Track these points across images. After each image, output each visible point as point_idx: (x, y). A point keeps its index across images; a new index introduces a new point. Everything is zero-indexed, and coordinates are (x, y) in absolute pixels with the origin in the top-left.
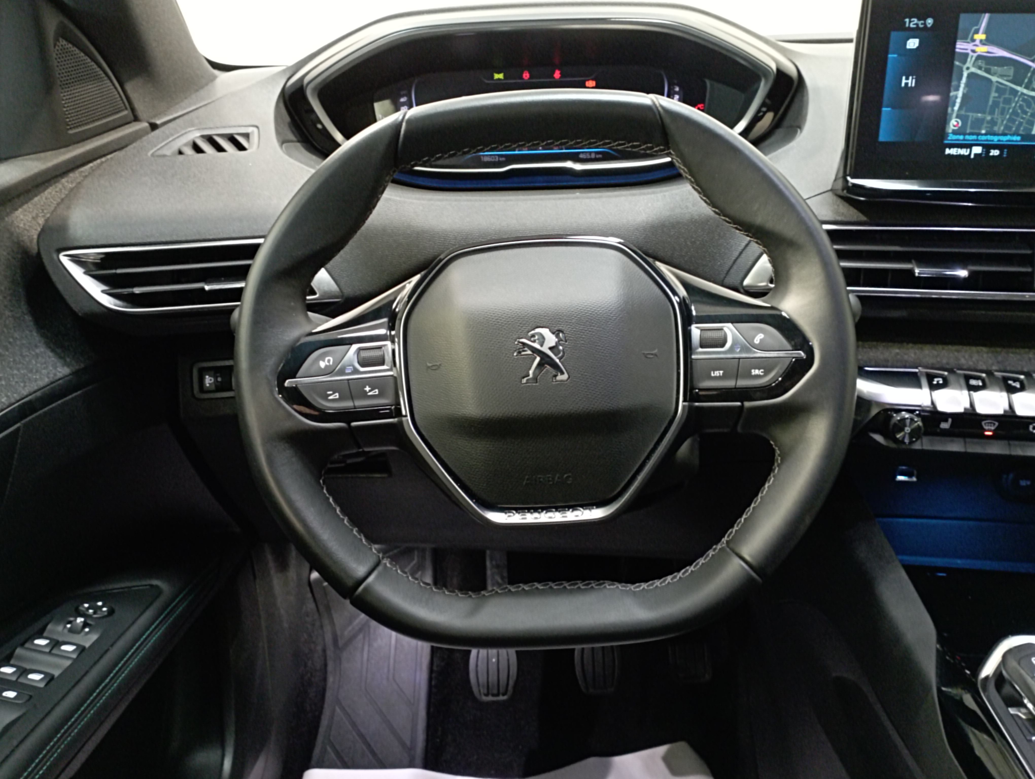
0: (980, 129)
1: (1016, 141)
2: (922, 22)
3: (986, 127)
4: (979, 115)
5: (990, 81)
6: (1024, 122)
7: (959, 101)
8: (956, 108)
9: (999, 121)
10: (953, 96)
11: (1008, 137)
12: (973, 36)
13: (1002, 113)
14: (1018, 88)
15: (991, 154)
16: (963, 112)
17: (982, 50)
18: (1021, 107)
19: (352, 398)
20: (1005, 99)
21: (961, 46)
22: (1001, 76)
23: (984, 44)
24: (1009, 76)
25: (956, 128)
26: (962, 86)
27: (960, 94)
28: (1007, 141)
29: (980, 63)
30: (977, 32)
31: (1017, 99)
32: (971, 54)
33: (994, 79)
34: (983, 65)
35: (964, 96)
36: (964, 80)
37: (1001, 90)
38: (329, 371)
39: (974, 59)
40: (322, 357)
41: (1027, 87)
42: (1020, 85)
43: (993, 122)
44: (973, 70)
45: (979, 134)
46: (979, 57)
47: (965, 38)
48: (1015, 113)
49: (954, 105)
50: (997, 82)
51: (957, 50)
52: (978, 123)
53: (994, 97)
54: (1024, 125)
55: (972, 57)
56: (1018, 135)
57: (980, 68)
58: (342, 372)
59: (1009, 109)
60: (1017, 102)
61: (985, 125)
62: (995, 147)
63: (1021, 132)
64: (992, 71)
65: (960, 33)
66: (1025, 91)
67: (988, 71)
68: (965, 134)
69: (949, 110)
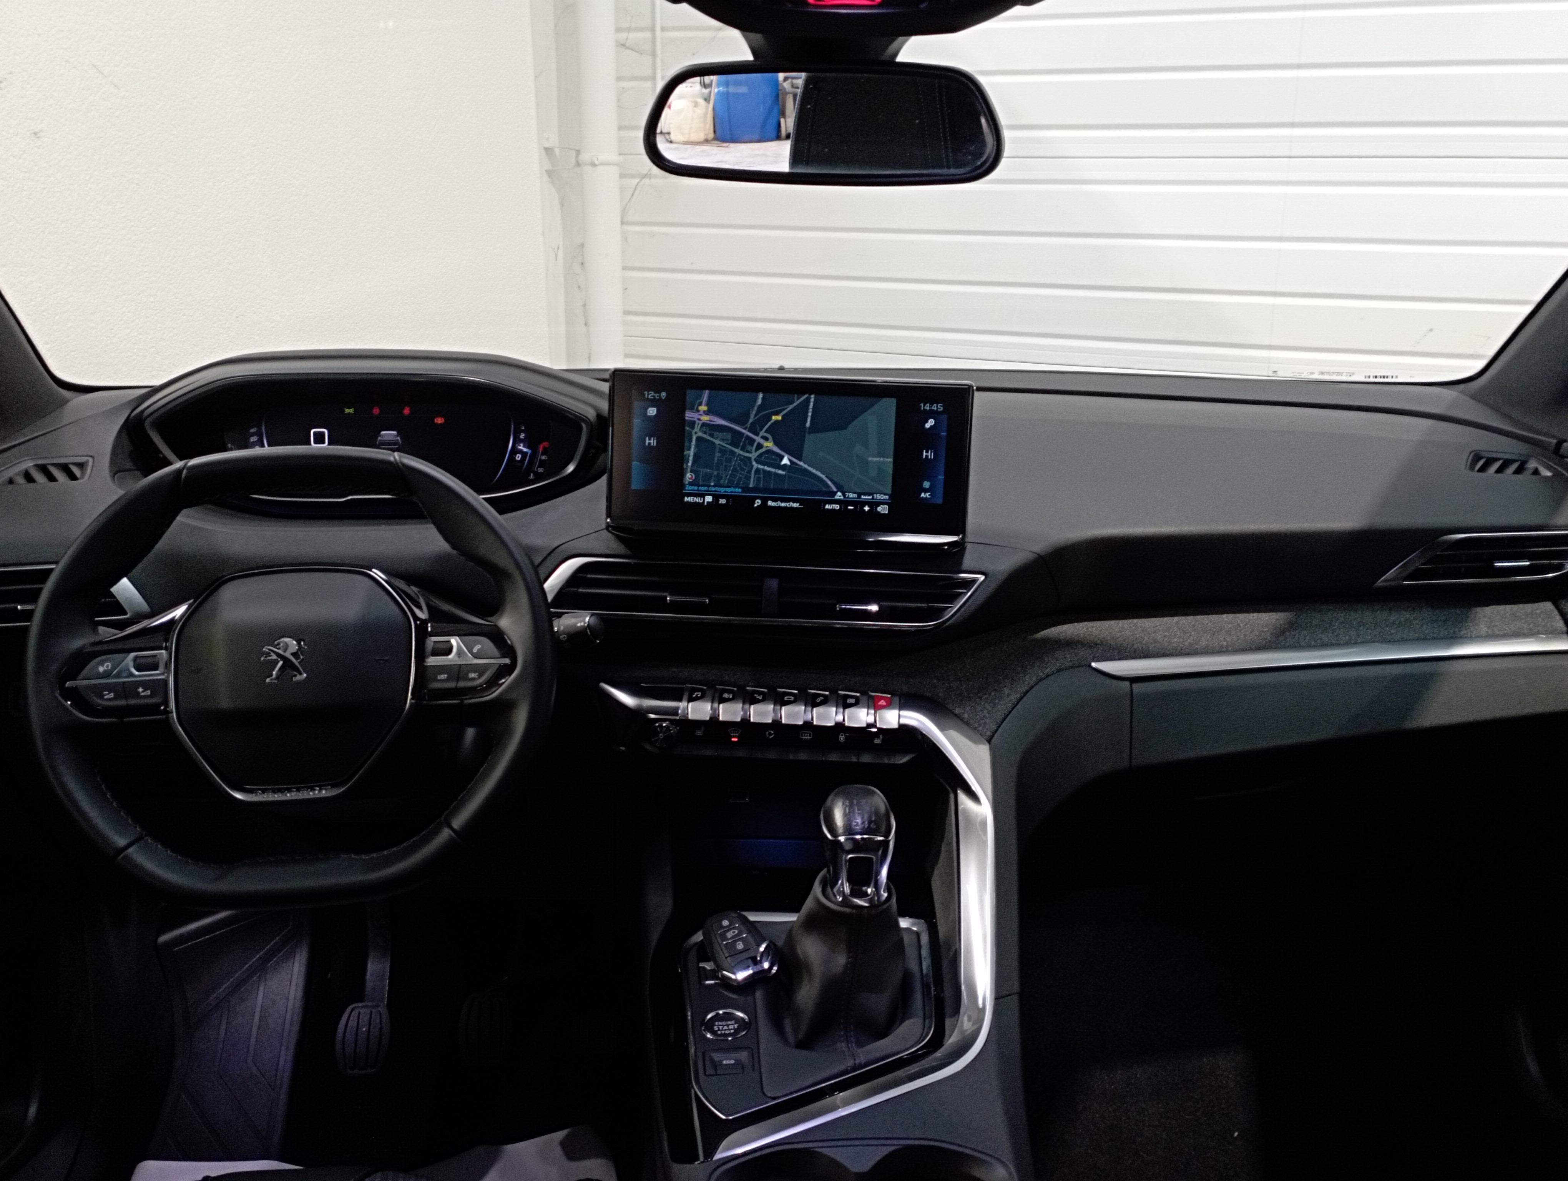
0: (710, 482)
1: (737, 492)
2: (658, 394)
3: (714, 481)
4: (708, 470)
5: (714, 443)
6: (743, 477)
7: (691, 458)
8: (690, 464)
9: (724, 476)
10: (686, 454)
11: (732, 489)
12: (697, 408)
13: (726, 469)
14: (736, 450)
15: (720, 502)
16: (695, 468)
17: (705, 418)
18: (739, 465)
19: (126, 697)
20: (726, 458)
21: (689, 415)
22: (722, 440)
23: (706, 414)
24: (727, 440)
25: (691, 480)
26: (693, 447)
27: (692, 452)
28: (732, 492)
29: (704, 429)
30: (700, 404)
31: (735, 459)
32: (698, 422)
33: (717, 442)
34: (707, 431)
35: (695, 455)
36: (694, 442)
37: (723, 451)
38: (107, 675)
39: (700, 425)
40: (102, 663)
41: (742, 449)
42: (737, 447)
43: (719, 477)
44: (700, 434)
45: (709, 486)
46: (704, 425)
47: (692, 408)
48: (735, 470)
49: (688, 462)
50: (719, 444)
51: (687, 418)
52: (707, 478)
53: (718, 457)
54: (743, 479)
55: (698, 424)
56: (739, 488)
57: (705, 433)
58: (118, 676)
59: (730, 466)
60: (736, 461)
61: (713, 479)
62: (723, 497)
63: (741, 486)
64: (715, 436)
65: (688, 405)
66: (741, 453)
67: (711, 435)
68: (698, 486)
69: (685, 466)
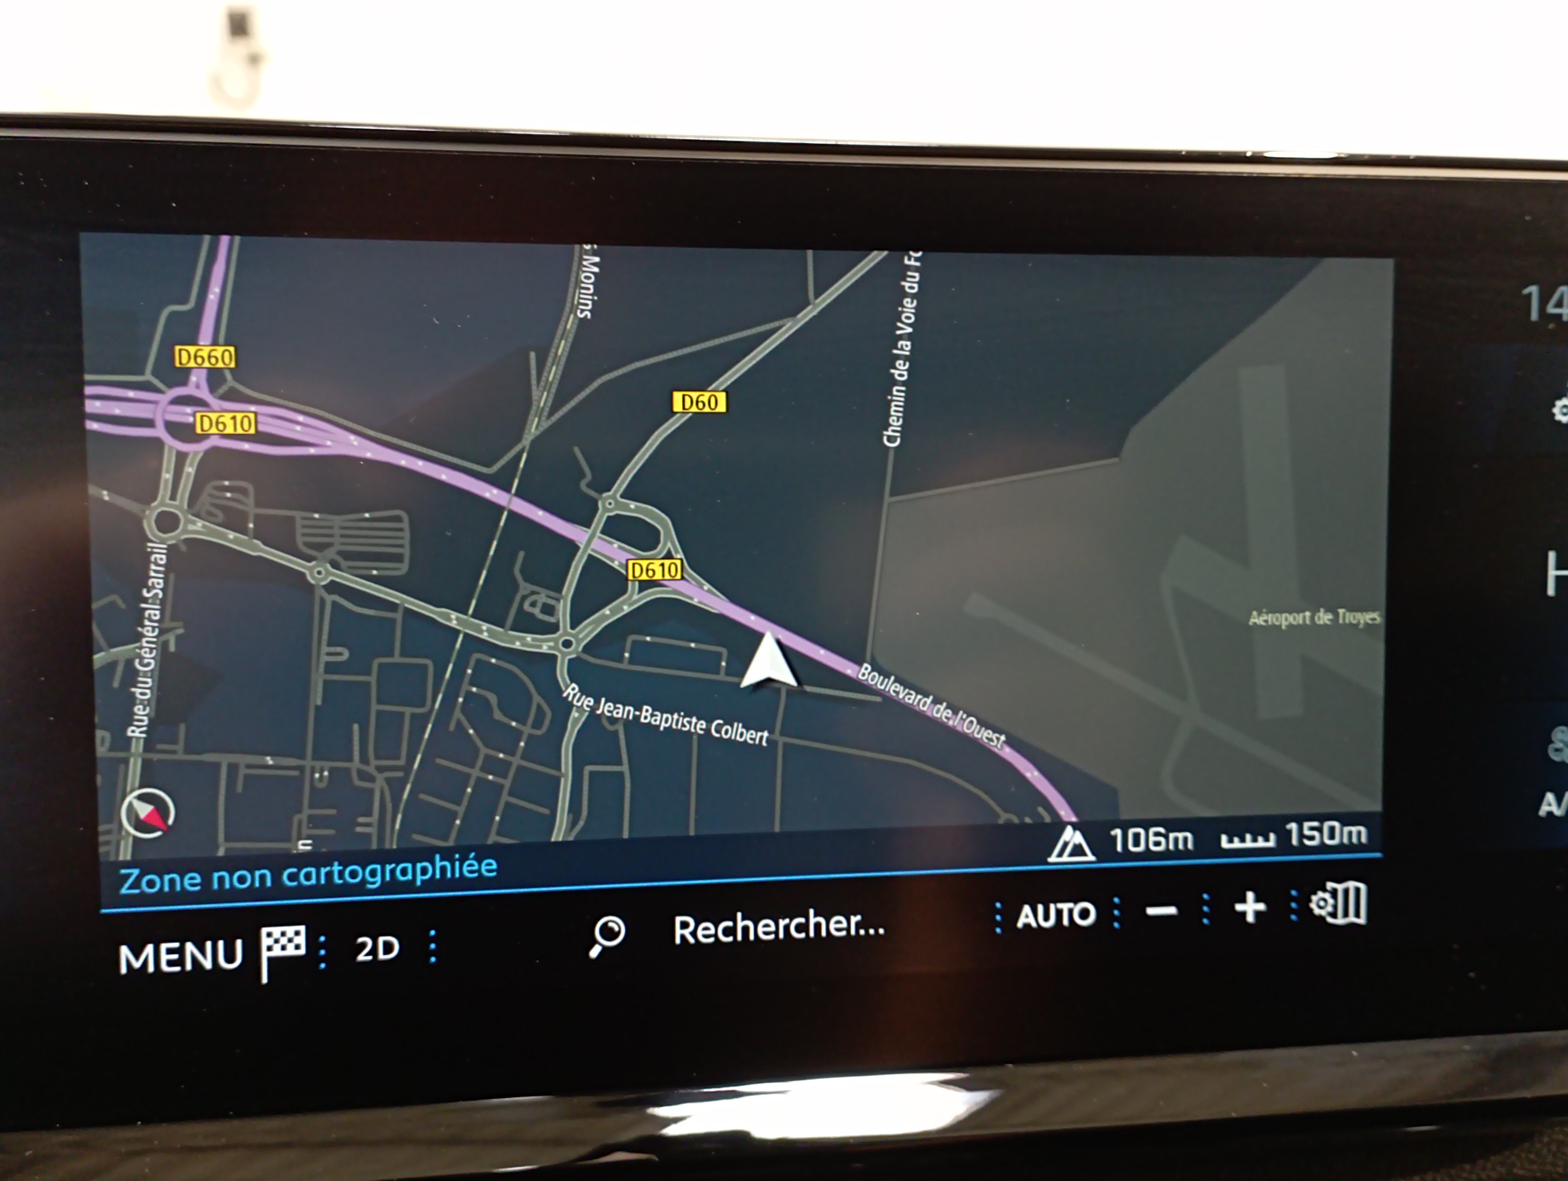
0: (285, 831)
1: (481, 882)
3: (316, 822)
4: (268, 760)
7: (144, 692)
8: (137, 731)
9: (378, 788)
10: (111, 666)
11: (437, 867)
12: (166, 355)
13: (387, 744)
14: (453, 619)
15: (362, 957)
16: (176, 752)
17: (227, 423)
18: (476, 709)
20: (389, 672)
21: (109, 406)
22: (353, 558)
23: (232, 396)
25: (152, 835)
27: (147, 654)
28: (431, 885)
29: (227, 491)
30: (185, 331)
31: (449, 672)
32: (172, 445)
33: (317, 573)
34: (249, 506)
35: (170, 662)
39: (190, 470)
42: (457, 602)
43: (346, 797)
44: (197, 528)
45: (280, 860)
46: (220, 464)
47: (125, 364)
48: (450, 743)
49: (122, 716)
50: (333, 588)
51: (95, 426)
52: (268, 803)
53: (330, 668)
54: (505, 797)
55: (181, 458)
56: (484, 851)
57: (234, 521)
59: (419, 722)
60: (453, 689)
61: (306, 811)
62: (375, 919)
63: (496, 838)
64: (305, 535)
65: (96, 340)
66: (485, 631)
67: (276, 534)
68: (206, 864)
